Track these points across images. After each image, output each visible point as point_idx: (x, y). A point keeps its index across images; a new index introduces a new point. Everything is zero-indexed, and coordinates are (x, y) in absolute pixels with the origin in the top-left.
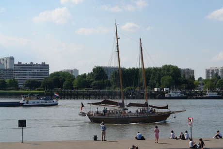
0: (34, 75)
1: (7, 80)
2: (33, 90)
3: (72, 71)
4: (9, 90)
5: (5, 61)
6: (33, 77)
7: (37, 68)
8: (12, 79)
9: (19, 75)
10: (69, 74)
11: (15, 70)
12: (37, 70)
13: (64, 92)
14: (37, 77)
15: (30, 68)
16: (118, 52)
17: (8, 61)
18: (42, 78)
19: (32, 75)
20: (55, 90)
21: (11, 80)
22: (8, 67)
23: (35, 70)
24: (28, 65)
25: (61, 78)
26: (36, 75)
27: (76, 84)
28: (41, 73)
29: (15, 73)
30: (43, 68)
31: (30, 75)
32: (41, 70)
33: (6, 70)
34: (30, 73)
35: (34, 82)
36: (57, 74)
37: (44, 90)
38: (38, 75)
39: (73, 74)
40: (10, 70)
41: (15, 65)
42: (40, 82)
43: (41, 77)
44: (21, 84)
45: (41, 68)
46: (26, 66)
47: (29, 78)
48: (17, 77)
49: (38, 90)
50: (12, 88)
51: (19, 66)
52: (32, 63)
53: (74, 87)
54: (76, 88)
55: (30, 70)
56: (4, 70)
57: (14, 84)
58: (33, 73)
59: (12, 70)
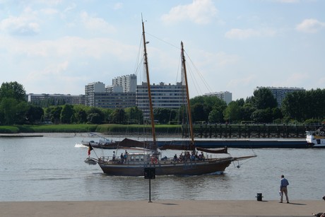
0: (165, 102)
1: (127, 110)
2: (164, 123)
3: (222, 95)
4: (129, 124)
5: (123, 81)
6: (164, 105)
7: (170, 91)
8: (134, 108)
9: (144, 101)
10: (218, 100)
11: (138, 94)
12: (171, 94)
13: (211, 127)
14: (170, 105)
15: (159, 91)
17: (128, 81)
18: (178, 105)
19: (162, 101)
20: (197, 123)
21: (132, 109)
22: (128, 90)
23: (167, 94)
24: (157, 87)
25: (205, 105)
26: (168, 102)
27: (227, 115)
28: (176, 98)
29: (138, 98)
30: (178, 91)
31: (160, 101)
32: (176, 95)
33: (126, 94)
34: (159, 98)
35: (165, 112)
36: (199, 99)
37: (180, 124)
38: (171, 102)
39: (224, 99)
40: (131, 95)
41: (138, 87)
42: (174, 112)
43: (176, 105)
44: (147, 116)
45: (176, 91)
46: (154, 88)
47: (157, 106)
48: (141, 105)
49: (171, 124)
50: (134, 121)
51: (143, 88)
52: (162, 84)
53: (225, 119)
54: (228, 121)
55: (160, 94)
56: (123, 94)
57: (137, 115)
58: (165, 98)
59: (134, 94)
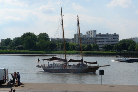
0: (109, 41)
1: (92, 45)
2: (108, 51)
3: (134, 39)
4: (93, 51)
5: (91, 33)
6: (108, 43)
7: (111, 37)
8: (95, 44)
9: (99, 41)
10: (132, 41)
11: (97, 38)
12: (111, 38)
13: (129, 53)
14: (111, 43)
15: (106, 37)
16: (63, 25)
17: (93, 33)
18: (114, 43)
19: (107, 41)
20: (123, 51)
21: (94, 45)
22: (92, 37)
23: (110, 38)
24: (105, 35)
25: (127, 43)
26: (110, 42)
27: (137, 48)
28: (113, 40)
29: (97, 40)
30: (114, 37)
31: (106, 41)
32: (113, 38)
33: (91, 38)
34: (106, 40)
35: (109, 46)
36: (124, 41)
37: (115, 51)
38: (111, 42)
39: (135, 41)
40: (94, 38)
41: (97, 35)
42: (113, 46)
43: (113, 43)
44: (101, 48)
45: (113, 37)
46: (104, 35)
47: (105, 43)
48: (98, 43)
49: (111, 51)
50: (95, 50)
51: (99, 35)
52: (107, 34)
53: (135, 49)
54: (137, 50)
55: (106, 38)
56: (90, 38)
57: (97, 47)
58: (108, 40)
59: (95, 38)
